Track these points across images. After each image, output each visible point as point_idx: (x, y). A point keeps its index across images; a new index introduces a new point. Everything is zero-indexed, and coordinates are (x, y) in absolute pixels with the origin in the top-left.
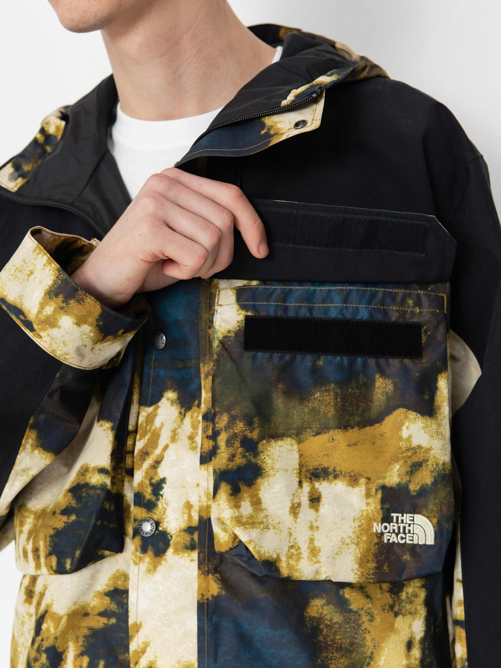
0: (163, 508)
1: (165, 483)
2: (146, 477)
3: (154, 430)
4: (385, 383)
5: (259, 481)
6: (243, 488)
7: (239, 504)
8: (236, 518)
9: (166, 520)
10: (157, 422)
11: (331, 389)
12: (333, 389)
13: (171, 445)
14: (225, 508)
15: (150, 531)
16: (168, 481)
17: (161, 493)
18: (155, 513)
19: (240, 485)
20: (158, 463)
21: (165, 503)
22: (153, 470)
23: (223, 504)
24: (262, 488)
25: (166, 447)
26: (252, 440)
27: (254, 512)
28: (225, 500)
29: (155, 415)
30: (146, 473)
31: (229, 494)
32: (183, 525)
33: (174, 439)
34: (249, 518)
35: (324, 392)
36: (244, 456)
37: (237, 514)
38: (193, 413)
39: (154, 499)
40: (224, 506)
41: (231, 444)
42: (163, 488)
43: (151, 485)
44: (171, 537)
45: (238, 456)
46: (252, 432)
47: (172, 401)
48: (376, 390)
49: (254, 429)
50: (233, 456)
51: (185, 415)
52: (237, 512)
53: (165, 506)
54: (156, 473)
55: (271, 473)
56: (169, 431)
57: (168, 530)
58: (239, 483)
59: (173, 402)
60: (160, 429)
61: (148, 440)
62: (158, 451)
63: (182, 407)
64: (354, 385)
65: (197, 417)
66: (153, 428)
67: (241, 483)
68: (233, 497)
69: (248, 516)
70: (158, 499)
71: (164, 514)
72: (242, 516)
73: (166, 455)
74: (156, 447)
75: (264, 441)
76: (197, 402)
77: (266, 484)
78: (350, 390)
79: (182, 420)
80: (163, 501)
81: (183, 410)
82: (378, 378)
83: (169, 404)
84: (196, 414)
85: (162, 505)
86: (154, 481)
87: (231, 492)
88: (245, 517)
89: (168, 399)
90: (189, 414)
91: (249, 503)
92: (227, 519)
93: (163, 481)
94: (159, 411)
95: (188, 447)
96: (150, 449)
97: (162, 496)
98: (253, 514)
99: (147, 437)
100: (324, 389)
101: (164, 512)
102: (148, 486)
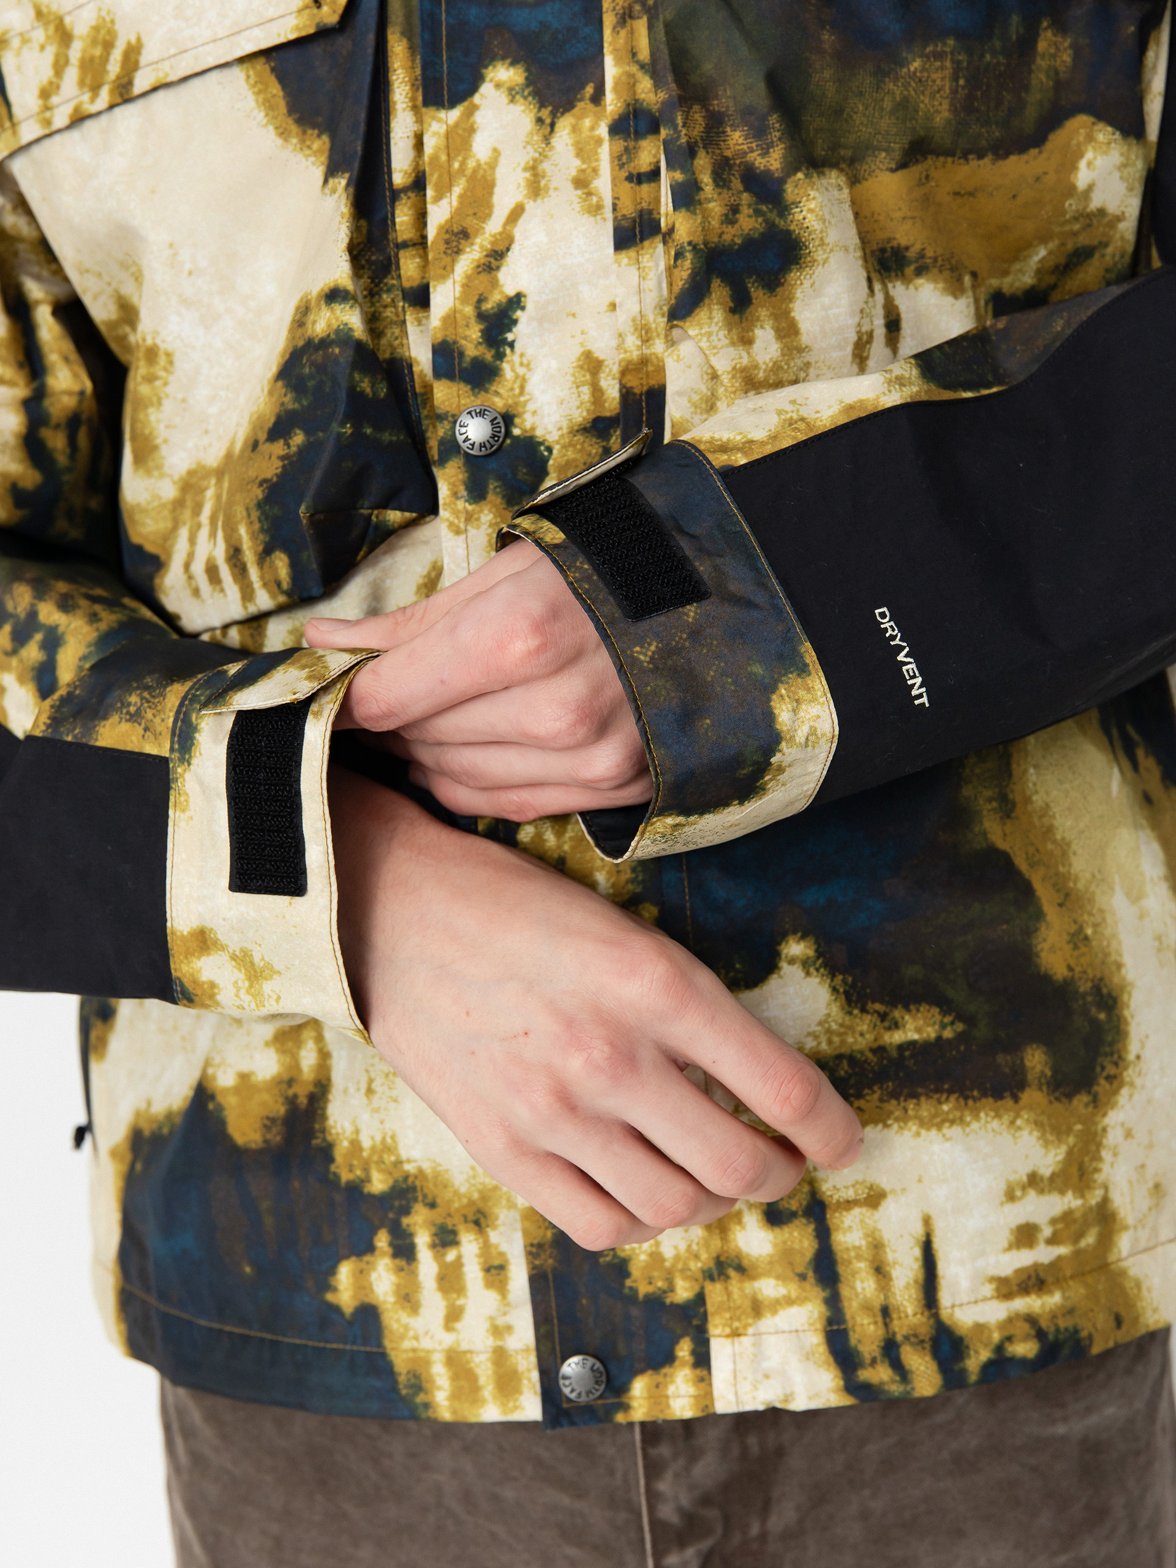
0: (517, 376)
1: (523, 308)
2: (464, 298)
3: (475, 171)
4: (1055, 43)
5: (793, 275)
6: (757, 293)
7: (751, 334)
8: (743, 370)
9: (530, 407)
10: (481, 147)
11: (946, 53)
12: (952, 53)
13: (530, 206)
14: (720, 344)
15: (491, 440)
16: (530, 303)
17: (510, 337)
18: (497, 393)
19: (750, 285)
20: (497, 256)
21: (522, 364)
22: (484, 277)
23: (717, 335)
24: (798, 294)
25: (517, 213)
26: (767, 173)
27: (783, 355)
28: (720, 324)
29: (472, 130)
30: (466, 286)
31: (728, 309)
32: (580, 415)
33: (536, 186)
34: (771, 370)
35: (932, 59)
36: (758, 213)
37: (745, 361)
38: (580, 118)
39: (489, 356)
40: (719, 340)
41: (724, 180)
42: (515, 322)
43: (481, 316)
44: (550, 450)
45: (746, 211)
46: (765, 153)
47: (510, 90)
48: (1039, 61)
49: (771, 145)
50: (735, 210)
51: (552, 125)
52: (744, 354)
53: (521, 371)
54: (495, 284)
55: (819, 255)
56: (519, 170)
57: (539, 433)
58: (747, 280)
59: (513, 94)
60: (493, 165)
61: (461, 196)
62: (494, 226)
63: (542, 105)
64: (997, 44)
65: (592, 128)
66: (471, 164)
67: (752, 280)
68: (737, 317)
69: (771, 365)
70: (500, 356)
71: (522, 393)
72: (756, 367)
73: (518, 232)
74: (489, 215)
75: (800, 175)
76: (589, 90)
77: (807, 283)
78: (988, 57)
79: (547, 139)
80: (516, 358)
81: (545, 113)
82: (1046, 29)
83: (503, 97)
84: (587, 122)
85: (513, 370)
86: (488, 306)
87: (731, 304)
88: (764, 367)
89: (498, 86)
90: (565, 124)
91: (772, 333)
92: (724, 372)
93: (516, 301)
94: (479, 118)
95: (577, 207)
96: (470, 223)
97: (512, 345)
98: (781, 361)
99: (457, 190)
100: (930, 52)
101: (522, 388)
102: (473, 321)
